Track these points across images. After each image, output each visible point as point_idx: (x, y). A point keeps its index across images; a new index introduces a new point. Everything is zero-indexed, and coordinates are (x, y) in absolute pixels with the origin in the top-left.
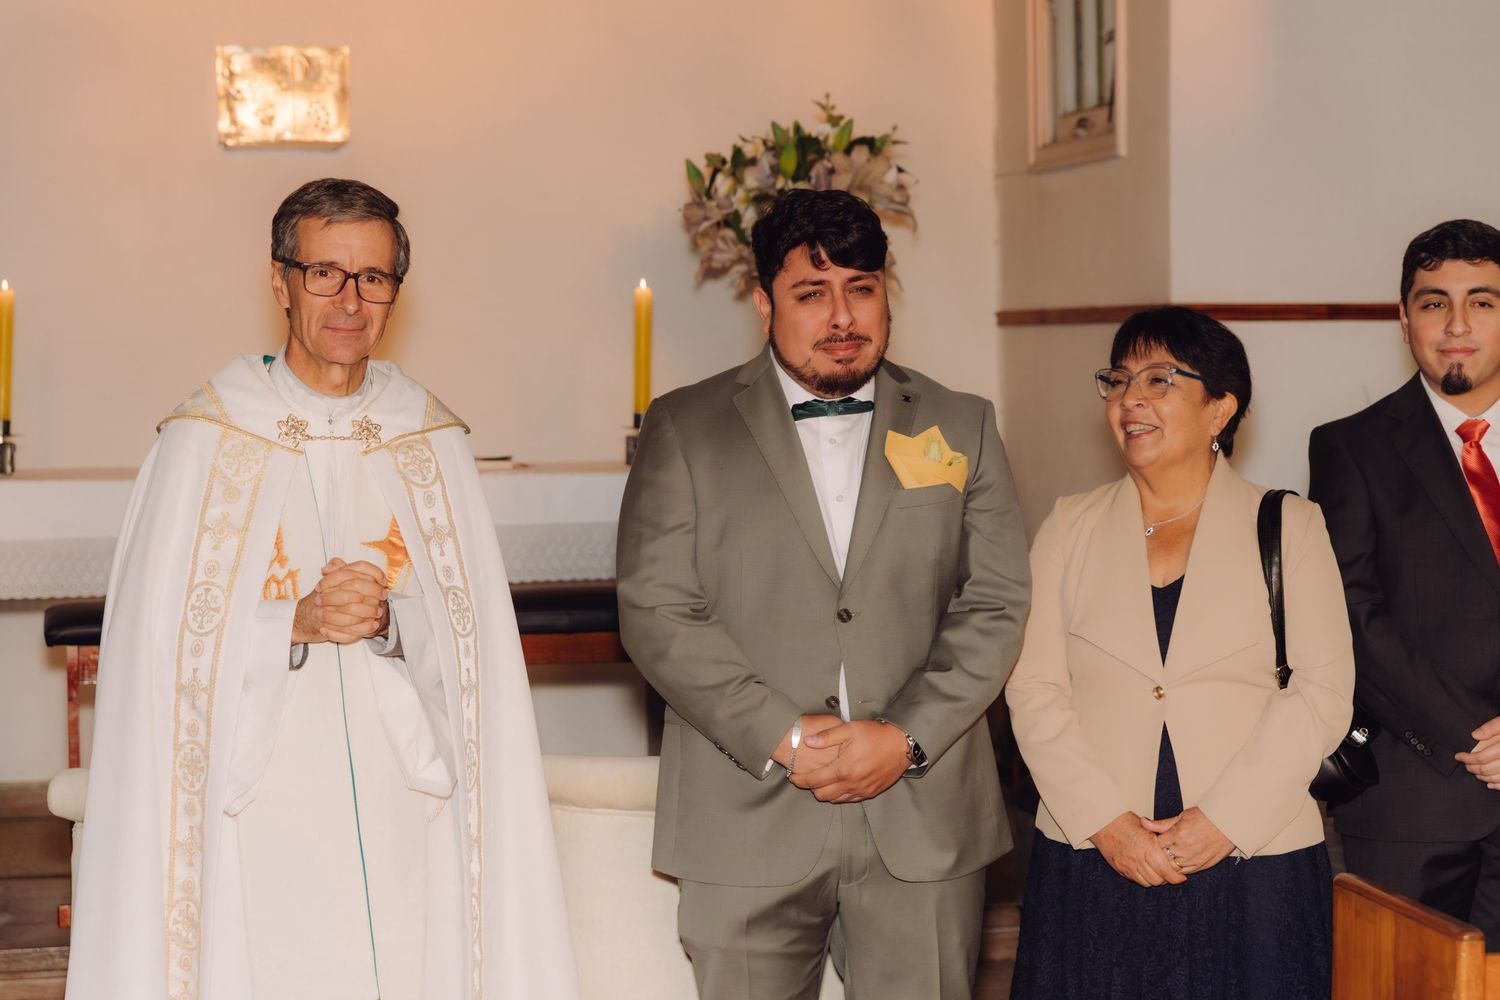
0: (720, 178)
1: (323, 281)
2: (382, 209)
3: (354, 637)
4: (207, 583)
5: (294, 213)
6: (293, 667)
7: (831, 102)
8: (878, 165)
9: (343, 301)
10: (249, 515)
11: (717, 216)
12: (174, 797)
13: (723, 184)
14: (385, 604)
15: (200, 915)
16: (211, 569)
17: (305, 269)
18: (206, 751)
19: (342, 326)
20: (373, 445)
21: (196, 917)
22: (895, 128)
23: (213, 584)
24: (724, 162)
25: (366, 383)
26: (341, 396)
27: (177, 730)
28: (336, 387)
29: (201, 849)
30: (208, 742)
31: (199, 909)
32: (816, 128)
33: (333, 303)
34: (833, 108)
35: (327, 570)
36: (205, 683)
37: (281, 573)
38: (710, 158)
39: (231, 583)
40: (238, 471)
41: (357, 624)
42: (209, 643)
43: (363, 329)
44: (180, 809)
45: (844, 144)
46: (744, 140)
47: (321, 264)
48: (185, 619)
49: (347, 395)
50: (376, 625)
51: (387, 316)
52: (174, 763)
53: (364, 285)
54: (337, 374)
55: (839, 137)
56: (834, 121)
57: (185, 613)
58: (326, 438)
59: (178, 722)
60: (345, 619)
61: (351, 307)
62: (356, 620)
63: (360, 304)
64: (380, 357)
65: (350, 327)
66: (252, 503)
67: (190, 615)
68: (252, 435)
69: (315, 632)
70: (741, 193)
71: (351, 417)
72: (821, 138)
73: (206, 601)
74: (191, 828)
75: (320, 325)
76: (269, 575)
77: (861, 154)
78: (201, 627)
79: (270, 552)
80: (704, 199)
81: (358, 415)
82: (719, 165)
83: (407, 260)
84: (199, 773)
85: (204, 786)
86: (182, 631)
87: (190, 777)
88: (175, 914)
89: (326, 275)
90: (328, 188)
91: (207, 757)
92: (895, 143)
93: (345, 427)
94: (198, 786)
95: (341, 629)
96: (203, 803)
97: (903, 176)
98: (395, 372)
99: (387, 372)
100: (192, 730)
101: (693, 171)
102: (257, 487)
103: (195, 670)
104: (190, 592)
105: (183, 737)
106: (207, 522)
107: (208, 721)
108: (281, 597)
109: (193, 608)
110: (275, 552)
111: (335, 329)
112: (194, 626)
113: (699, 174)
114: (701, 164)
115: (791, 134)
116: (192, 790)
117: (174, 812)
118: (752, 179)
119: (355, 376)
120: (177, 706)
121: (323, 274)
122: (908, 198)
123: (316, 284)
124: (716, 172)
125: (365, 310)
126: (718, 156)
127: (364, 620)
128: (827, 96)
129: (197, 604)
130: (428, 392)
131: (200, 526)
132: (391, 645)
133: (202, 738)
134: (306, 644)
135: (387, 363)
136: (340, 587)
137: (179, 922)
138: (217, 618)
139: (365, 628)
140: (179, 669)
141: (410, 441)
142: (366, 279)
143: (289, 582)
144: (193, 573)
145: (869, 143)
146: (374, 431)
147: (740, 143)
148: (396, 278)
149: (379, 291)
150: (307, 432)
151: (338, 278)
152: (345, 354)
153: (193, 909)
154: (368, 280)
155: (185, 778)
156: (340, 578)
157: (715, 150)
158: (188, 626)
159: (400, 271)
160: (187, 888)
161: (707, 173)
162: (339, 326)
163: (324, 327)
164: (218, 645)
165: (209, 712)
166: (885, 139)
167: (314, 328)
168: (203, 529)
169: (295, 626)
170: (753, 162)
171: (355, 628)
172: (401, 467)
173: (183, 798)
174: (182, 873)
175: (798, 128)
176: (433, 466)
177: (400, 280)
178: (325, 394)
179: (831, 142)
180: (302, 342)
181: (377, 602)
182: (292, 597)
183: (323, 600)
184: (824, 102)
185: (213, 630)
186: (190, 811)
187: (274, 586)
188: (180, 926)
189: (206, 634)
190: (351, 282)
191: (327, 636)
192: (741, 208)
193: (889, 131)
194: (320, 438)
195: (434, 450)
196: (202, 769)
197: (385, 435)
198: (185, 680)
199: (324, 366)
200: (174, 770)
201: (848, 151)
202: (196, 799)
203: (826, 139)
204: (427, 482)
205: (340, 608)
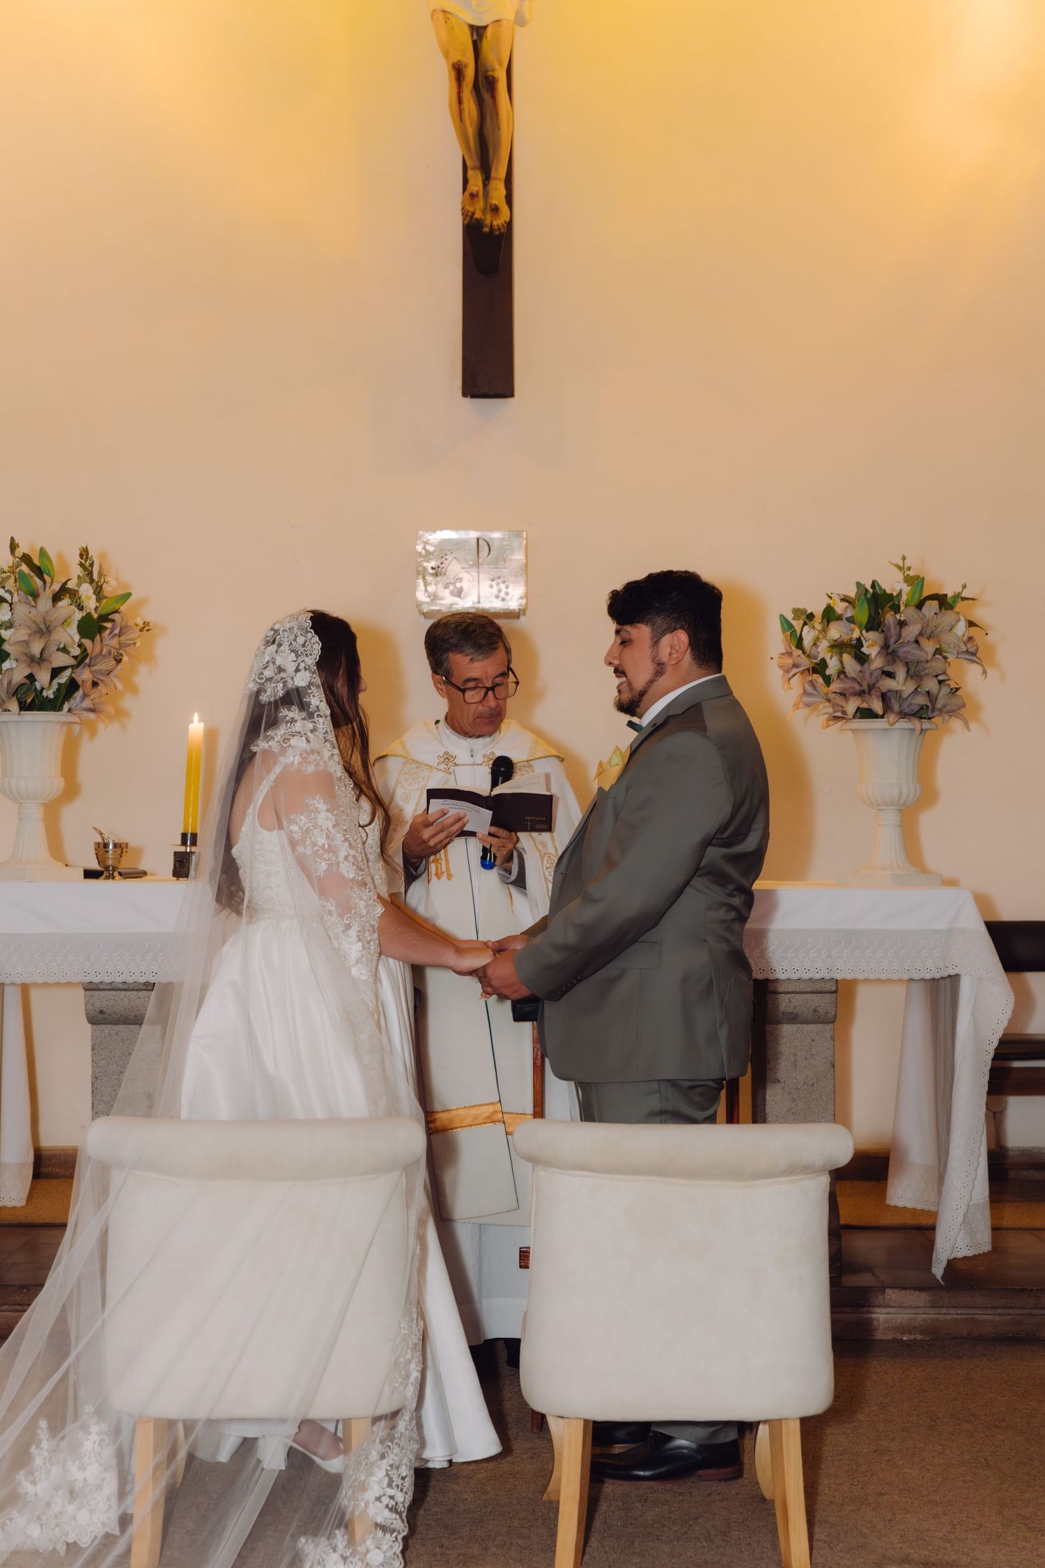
0: (806, 630)
7: (909, 563)
8: (948, 617)
10: (415, 810)
11: (806, 663)
13: (810, 635)
22: (964, 587)
24: (811, 617)
32: (893, 583)
34: (909, 569)
38: (799, 612)
40: (411, 783)
45: (916, 601)
46: (835, 599)
55: (912, 594)
56: (909, 580)
58: (468, 765)
68: (422, 763)
70: (824, 645)
72: (895, 594)
77: (931, 607)
80: (795, 648)
82: (809, 619)
92: (964, 599)
93: (479, 758)
101: (786, 624)
102: (422, 793)
113: (791, 626)
114: (790, 616)
115: (870, 589)
118: (836, 632)
124: (805, 623)
126: (808, 611)
128: (904, 558)
145: (941, 599)
147: (830, 602)
150: (456, 761)
151: (483, 691)
157: (806, 607)
161: (796, 625)
166: (958, 597)
170: (839, 618)
175: (875, 585)
179: (904, 598)
184: (901, 564)
190: (491, 692)
192: (827, 657)
193: (959, 590)
194: (464, 765)
201: (920, 606)
203: (900, 594)
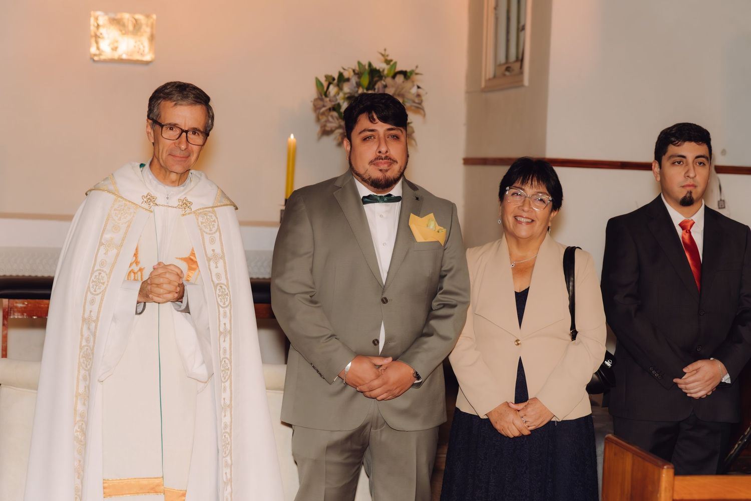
0: (331, 87)
1: (171, 132)
2: (201, 98)
3: (165, 300)
4: (100, 270)
5: (160, 98)
6: (137, 313)
7: (387, 53)
8: (408, 84)
9: (179, 143)
10: (123, 239)
11: (329, 105)
12: (79, 371)
13: (333, 90)
14: (182, 286)
15: (86, 429)
16: (103, 263)
17: (162, 126)
18: (92, 350)
19: (178, 155)
20: (188, 212)
21: (85, 429)
22: (417, 67)
23: (102, 271)
24: (334, 79)
25: (188, 181)
26: (175, 186)
27: (82, 339)
28: (173, 182)
29: (88, 397)
30: (94, 346)
31: (86, 426)
32: (379, 65)
33: (175, 143)
34: (387, 56)
35: (156, 267)
36: (95, 318)
37: (135, 268)
38: (327, 77)
39: (111, 271)
40: (120, 218)
41: (166, 294)
42: (98, 298)
43: (188, 157)
44: (81, 377)
45: (392, 73)
46: (344, 69)
47: (170, 124)
48: (89, 287)
49: (178, 186)
50: (176, 295)
51: (201, 150)
52: (80, 355)
53: (190, 135)
54: (173, 176)
55: (390, 70)
56: (388, 62)
57: (89, 284)
58: (165, 206)
59: (82, 335)
60: (161, 291)
61: (183, 147)
62: (166, 291)
63: (187, 146)
64: (196, 169)
65: (182, 156)
66: (126, 233)
67: (91, 285)
68: (129, 201)
69: (147, 296)
70: (341, 95)
71: (179, 197)
72: (381, 70)
73: (98, 279)
74: (85, 387)
75: (168, 153)
76: (131, 269)
77: (400, 79)
78: (95, 291)
79: (131, 258)
80: (324, 97)
81: (181, 196)
82: (331, 81)
83: (212, 124)
84: (89, 361)
85: (91, 367)
86: (87, 293)
87: (85, 362)
88: (76, 428)
89: (172, 130)
90: (177, 87)
91: (93, 353)
92: (417, 74)
93: (174, 202)
94: (89, 367)
95: (159, 295)
96: (90, 375)
97: (420, 90)
98: (203, 178)
99: (199, 176)
100: (88, 340)
101: (319, 83)
102: (129, 226)
103: (91, 311)
104: (92, 274)
105: (84, 343)
106: (103, 241)
107: (94, 336)
108: (135, 280)
109: (93, 281)
110: (135, 258)
111: (174, 156)
112: (92, 290)
113: (321, 84)
114: (323, 80)
115: (367, 67)
116: (86, 368)
117: (78, 378)
118: (347, 88)
119: (183, 177)
120: (82, 328)
121: (171, 129)
122: (422, 101)
123: (167, 134)
124: (330, 84)
125: (190, 148)
126: (331, 76)
127: (170, 292)
128: (385, 50)
129: (95, 280)
130: (218, 187)
131: (100, 242)
132: (184, 306)
133: (91, 344)
134: (145, 303)
135: (200, 172)
136: (159, 275)
137: (78, 432)
138: (103, 287)
139: (170, 296)
140: (84, 311)
141: (206, 211)
142: (191, 133)
143: (139, 273)
144: (95, 265)
145: (404, 73)
146: (189, 205)
147: (342, 71)
148: (206, 133)
149: (197, 139)
150: (156, 202)
151: (178, 132)
152: (179, 168)
153: (84, 426)
154: (193, 133)
155: (83, 363)
156: (160, 271)
157: (329, 73)
158: (90, 291)
159: (208, 129)
160: (82, 416)
161: (325, 84)
162: (176, 155)
163: (170, 155)
164: (102, 300)
165: (95, 332)
166: (412, 72)
167: (165, 155)
168: (101, 244)
169: (139, 294)
170: (348, 80)
171: (165, 295)
172: (200, 223)
173: (82, 372)
174: (80, 408)
175: (370, 65)
176: (216, 224)
177: (207, 135)
178: (167, 185)
179: (386, 72)
180: (158, 160)
181: (177, 284)
182: (140, 280)
183: (151, 281)
184: (383, 52)
185: (100, 293)
186: (85, 379)
187: (132, 275)
188: (78, 433)
189: (97, 294)
190: (184, 134)
191: (152, 299)
192: (341, 102)
193: (413, 68)
194: (162, 205)
195: (218, 217)
196: (90, 359)
197: (194, 208)
198: (86, 315)
199: (168, 173)
200: (79, 359)
201: (394, 77)
202: (87, 372)
203: (384, 70)
204: (212, 232)
205: (158, 285)
